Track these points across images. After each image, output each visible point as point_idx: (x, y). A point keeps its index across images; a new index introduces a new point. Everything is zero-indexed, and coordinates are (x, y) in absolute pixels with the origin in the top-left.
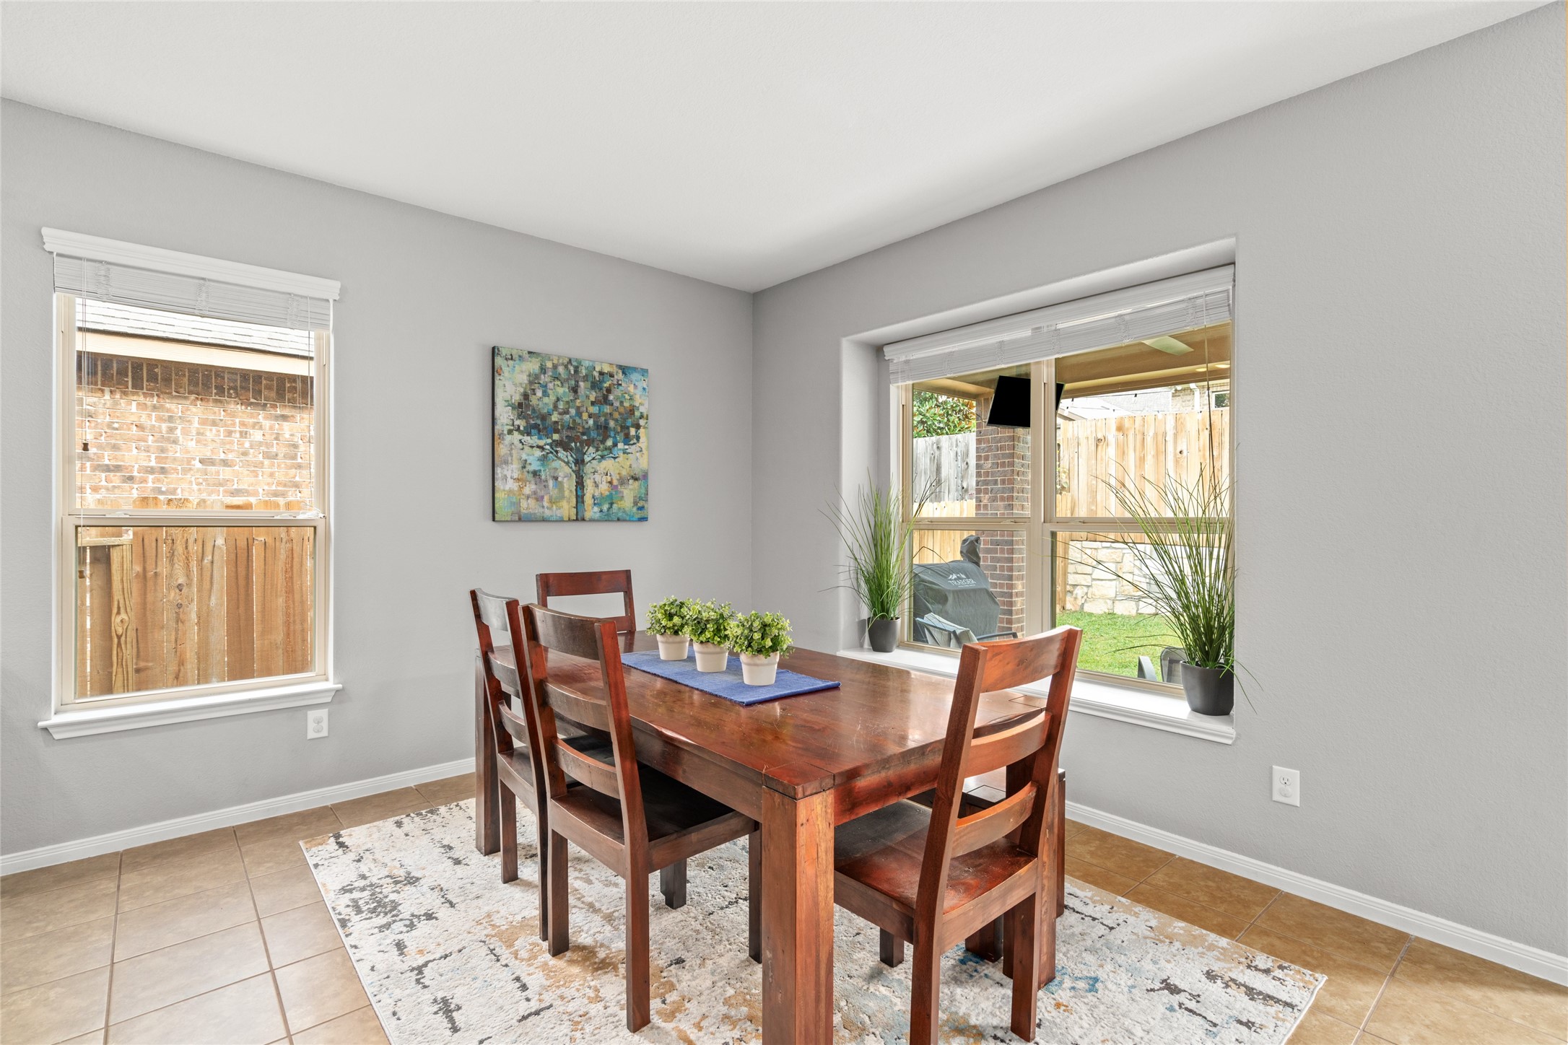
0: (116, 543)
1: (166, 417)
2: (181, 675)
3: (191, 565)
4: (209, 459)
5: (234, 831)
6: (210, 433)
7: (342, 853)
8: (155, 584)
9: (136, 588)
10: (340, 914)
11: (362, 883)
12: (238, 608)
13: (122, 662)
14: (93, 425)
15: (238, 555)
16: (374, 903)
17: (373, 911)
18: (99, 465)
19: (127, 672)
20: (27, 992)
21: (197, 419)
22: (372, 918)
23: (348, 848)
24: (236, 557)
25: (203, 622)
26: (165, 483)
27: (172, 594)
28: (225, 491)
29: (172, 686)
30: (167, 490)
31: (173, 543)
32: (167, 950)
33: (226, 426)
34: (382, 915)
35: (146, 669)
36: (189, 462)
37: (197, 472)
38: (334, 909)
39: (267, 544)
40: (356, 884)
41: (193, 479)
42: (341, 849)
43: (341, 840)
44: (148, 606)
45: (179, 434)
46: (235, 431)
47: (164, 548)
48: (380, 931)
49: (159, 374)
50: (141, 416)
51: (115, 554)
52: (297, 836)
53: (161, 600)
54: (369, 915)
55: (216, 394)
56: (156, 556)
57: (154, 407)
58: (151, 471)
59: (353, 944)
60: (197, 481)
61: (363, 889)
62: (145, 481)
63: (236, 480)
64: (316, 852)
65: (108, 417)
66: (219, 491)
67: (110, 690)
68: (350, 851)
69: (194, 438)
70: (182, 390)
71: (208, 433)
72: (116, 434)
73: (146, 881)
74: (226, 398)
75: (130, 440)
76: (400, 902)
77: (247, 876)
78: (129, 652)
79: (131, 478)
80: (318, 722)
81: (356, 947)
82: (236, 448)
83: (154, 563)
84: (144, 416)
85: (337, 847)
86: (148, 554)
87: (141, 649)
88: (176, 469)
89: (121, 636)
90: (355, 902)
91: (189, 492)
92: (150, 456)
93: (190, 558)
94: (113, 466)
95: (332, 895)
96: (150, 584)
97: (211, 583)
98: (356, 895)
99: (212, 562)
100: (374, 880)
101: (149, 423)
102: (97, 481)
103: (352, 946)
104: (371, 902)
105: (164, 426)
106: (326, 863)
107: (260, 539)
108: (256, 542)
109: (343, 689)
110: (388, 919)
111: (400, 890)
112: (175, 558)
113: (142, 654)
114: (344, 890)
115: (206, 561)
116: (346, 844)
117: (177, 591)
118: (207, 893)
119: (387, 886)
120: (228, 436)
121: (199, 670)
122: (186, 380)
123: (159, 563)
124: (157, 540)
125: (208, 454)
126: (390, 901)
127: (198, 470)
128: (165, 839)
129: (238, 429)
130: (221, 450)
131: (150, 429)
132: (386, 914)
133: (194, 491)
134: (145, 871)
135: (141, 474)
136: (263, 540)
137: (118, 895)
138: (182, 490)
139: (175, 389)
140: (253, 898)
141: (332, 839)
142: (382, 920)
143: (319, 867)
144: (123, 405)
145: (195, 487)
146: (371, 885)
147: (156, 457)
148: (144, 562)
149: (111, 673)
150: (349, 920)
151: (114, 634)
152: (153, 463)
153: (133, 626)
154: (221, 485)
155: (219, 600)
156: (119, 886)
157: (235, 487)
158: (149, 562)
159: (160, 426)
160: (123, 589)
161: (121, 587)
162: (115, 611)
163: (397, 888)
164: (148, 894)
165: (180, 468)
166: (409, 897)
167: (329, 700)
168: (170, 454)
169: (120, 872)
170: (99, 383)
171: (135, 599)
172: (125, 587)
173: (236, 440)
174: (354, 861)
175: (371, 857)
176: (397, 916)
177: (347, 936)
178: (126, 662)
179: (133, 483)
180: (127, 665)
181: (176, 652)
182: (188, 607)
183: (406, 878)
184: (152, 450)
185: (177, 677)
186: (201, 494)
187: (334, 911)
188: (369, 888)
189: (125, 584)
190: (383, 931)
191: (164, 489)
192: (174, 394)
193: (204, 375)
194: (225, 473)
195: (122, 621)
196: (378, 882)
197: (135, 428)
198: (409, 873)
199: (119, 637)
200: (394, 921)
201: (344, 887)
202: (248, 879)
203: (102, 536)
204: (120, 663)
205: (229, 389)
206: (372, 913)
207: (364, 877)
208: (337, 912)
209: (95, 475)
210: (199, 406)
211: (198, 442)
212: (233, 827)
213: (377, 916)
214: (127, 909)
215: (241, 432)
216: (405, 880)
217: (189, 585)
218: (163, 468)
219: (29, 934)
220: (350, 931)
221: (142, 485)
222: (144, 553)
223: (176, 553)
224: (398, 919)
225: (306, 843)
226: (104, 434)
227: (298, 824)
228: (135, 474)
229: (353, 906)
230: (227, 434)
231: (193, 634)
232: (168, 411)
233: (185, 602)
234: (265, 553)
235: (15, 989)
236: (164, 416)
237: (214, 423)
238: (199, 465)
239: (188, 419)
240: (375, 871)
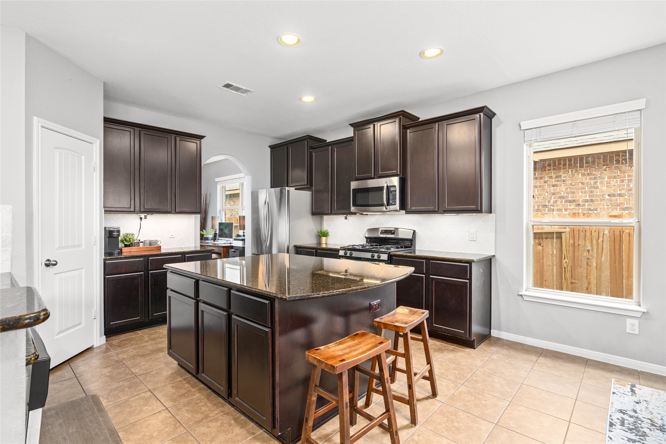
0: (564, 231)
1: (593, 178)
2: (589, 288)
3: (593, 242)
4: (612, 194)
5: (587, 361)
6: (613, 182)
7: (631, 395)
8: (578, 248)
9: (571, 249)
10: (612, 420)
11: (632, 414)
12: (615, 263)
13: (566, 278)
14: (565, 185)
15: (615, 238)
16: (633, 426)
17: (631, 430)
18: (567, 200)
19: (568, 283)
20: (498, 377)
21: (607, 176)
22: (627, 432)
23: (635, 394)
24: (614, 239)
25: (599, 268)
26: (592, 206)
27: (585, 254)
28: (620, 208)
29: (585, 293)
30: (593, 209)
31: (586, 232)
32: (539, 389)
33: (621, 178)
34: (634, 434)
35: (575, 283)
36: (603, 196)
37: (607, 200)
38: (611, 416)
39: (630, 234)
40: (628, 412)
41: (605, 204)
42: (631, 393)
43: (634, 388)
44: (576, 257)
45: (599, 185)
46: (625, 180)
47: (582, 234)
48: (628, 441)
49: (590, 160)
50: (583, 179)
51: (563, 235)
52: (613, 376)
53: (581, 256)
54: (627, 430)
55: (616, 164)
56: (579, 237)
57: (588, 174)
58: (587, 201)
59: (610, 436)
60: (607, 204)
61: (631, 417)
62: (584, 205)
63: (626, 203)
64: (618, 387)
65: (570, 181)
66: (617, 208)
67: (561, 289)
68: (636, 396)
69: (606, 185)
70: (600, 165)
71: (612, 182)
72: (573, 187)
73: (546, 363)
74: (621, 165)
75: (579, 189)
76: (648, 435)
77: (582, 381)
78: (568, 275)
79: (579, 205)
80: (633, 325)
81: (611, 438)
82: (626, 188)
83: (578, 240)
84: (584, 179)
85: (630, 391)
86: (575, 236)
87: (573, 274)
88: (597, 200)
89: (566, 268)
90: (623, 419)
91: (603, 209)
92: (586, 195)
93: (593, 239)
94: (572, 200)
95: (613, 410)
96: (576, 248)
97: (602, 250)
98: (625, 417)
99: (603, 241)
100: (640, 416)
101: (586, 181)
102: (567, 206)
103: (609, 437)
104: (632, 424)
105: (592, 182)
106: (619, 394)
107: (626, 231)
108: (624, 233)
109: (647, 313)
110: (637, 438)
111: (652, 430)
112: (586, 238)
113: (573, 276)
114: (621, 411)
115: (600, 240)
116: (635, 392)
117: (587, 252)
118: (563, 378)
119: (646, 423)
120: (622, 183)
121: (597, 288)
122: (602, 160)
123: (580, 240)
124: (579, 231)
125: (612, 192)
126: (643, 431)
127: (607, 199)
128: (560, 351)
129: (627, 178)
130: (618, 189)
131: (587, 184)
132: (637, 435)
133: (605, 209)
134: (548, 359)
135: (583, 203)
136: (628, 231)
137: (535, 363)
138: (600, 209)
139: (597, 165)
140: (579, 390)
141: (630, 386)
142: (632, 436)
143: (615, 394)
144: (576, 175)
145: (606, 207)
146: (637, 418)
147: (589, 195)
148: (574, 239)
149: (562, 281)
150: (615, 425)
151: (563, 267)
152: (588, 198)
153: (570, 265)
154: (618, 205)
155: (605, 258)
156: (537, 360)
157: (625, 206)
158: (576, 239)
159: (591, 182)
160: (566, 249)
161: (565, 248)
162: (563, 258)
163: (651, 428)
164: (544, 367)
165: (599, 199)
166: (655, 436)
167: (639, 316)
168: (595, 193)
169: (540, 355)
170: (567, 168)
171: (571, 254)
172: (567, 249)
173: (626, 184)
174: (635, 401)
175: (646, 405)
176: (643, 440)
177: (609, 431)
178: (567, 278)
179: (580, 207)
180: (568, 280)
181: (587, 278)
182: (592, 260)
183: (660, 426)
184: (587, 192)
185: (587, 289)
186: (608, 210)
187: (610, 417)
188: (634, 418)
189: (567, 247)
190: (630, 442)
191: (592, 209)
192: (597, 167)
193: (610, 156)
194: (620, 200)
195: (566, 262)
196: (642, 418)
197: (580, 184)
198: (664, 425)
199: (565, 268)
200: (639, 442)
201: (622, 410)
202: (581, 382)
203: (560, 228)
204: (565, 279)
205: (622, 161)
206: (629, 430)
207: (635, 412)
208: (611, 418)
209: (566, 204)
210: (607, 171)
211: (607, 187)
212: (588, 359)
213: (631, 433)
214: (535, 369)
215: (628, 180)
216: (659, 427)
217: (593, 250)
218: (592, 200)
219: (507, 361)
220: (613, 430)
221: (583, 207)
222: (574, 236)
223: (587, 236)
224: (642, 442)
225: (615, 381)
226: (569, 188)
227: (617, 371)
228: (581, 203)
229: (621, 421)
230: (621, 182)
231: (594, 272)
232: (594, 175)
233: (590, 258)
234: (629, 238)
235: (496, 375)
236: (592, 177)
237: (615, 177)
238: (607, 197)
239: (602, 177)
240: (644, 413)
